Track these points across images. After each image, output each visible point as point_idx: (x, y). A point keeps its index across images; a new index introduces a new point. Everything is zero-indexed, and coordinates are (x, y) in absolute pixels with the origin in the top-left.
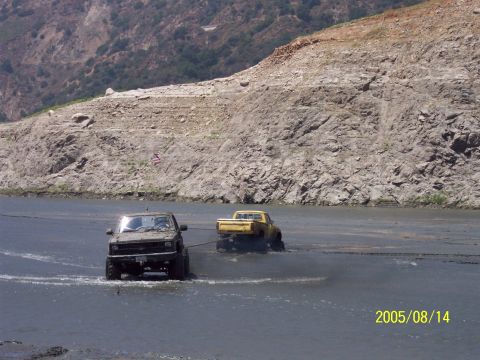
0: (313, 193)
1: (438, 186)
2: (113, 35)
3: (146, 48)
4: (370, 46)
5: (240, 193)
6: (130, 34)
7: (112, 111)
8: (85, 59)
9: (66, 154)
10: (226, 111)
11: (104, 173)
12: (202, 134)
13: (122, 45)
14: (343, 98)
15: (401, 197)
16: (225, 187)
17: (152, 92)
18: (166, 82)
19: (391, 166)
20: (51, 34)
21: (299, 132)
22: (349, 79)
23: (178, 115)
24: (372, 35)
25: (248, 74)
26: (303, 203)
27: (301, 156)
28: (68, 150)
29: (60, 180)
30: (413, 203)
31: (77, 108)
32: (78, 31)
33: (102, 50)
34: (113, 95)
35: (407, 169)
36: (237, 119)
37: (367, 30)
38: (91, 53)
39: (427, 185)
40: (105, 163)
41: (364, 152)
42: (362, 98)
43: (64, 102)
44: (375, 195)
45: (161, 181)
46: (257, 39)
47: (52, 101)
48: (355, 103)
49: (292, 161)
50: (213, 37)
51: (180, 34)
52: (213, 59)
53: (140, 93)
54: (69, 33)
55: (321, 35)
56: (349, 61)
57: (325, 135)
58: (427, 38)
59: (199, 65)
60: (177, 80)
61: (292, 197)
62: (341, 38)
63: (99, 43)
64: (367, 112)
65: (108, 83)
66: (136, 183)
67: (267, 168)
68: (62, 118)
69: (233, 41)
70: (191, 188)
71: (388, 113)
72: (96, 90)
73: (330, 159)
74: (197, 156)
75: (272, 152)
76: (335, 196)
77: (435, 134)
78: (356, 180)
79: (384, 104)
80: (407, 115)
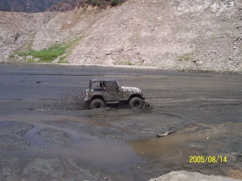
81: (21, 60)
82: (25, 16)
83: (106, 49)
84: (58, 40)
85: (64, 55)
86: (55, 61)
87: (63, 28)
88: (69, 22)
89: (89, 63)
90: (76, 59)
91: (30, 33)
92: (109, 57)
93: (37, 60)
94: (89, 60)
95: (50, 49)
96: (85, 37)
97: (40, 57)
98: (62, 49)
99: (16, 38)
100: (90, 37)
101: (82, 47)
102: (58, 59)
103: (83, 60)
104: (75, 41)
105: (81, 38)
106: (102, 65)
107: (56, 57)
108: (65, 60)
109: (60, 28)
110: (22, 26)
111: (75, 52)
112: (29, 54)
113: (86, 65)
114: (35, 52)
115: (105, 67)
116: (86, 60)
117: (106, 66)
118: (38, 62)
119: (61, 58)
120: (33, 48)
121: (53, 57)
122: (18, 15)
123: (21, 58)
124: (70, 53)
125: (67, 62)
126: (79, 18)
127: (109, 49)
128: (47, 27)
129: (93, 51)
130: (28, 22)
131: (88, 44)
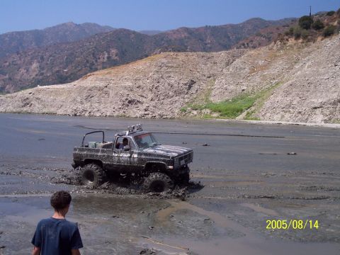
0: (92, 114)
1: (124, 112)
2: (40, 71)
3: (48, 75)
4: (108, 76)
5: (73, 113)
6: (44, 71)
7: (39, 91)
8: (32, 77)
9: (26, 102)
10: (70, 92)
11: (37, 108)
12: (63, 98)
13: (42, 74)
14: (100, 89)
15: (115, 115)
16: (69, 112)
17: (49, 87)
18: (54, 84)
19: (112, 107)
20: (23, 71)
21: (89, 98)
22: (102, 84)
23: (57, 93)
24: (107, 73)
25: (76, 82)
26: (90, 116)
27: (89, 104)
28: (27, 101)
29: (25, 109)
30: (118, 116)
31: (30, 90)
32: (30, 70)
33: (36, 75)
34: (39, 87)
35: (116, 108)
36: (72, 94)
37: (106, 72)
38: (34, 76)
39: (121, 112)
40: (37, 105)
41: (105, 103)
42: (105, 89)
43: (26, 89)
44: (108, 114)
45: (52, 110)
46: (78, 73)
47: (23, 88)
48: (103, 91)
49: (87, 105)
50: (67, 73)
51: (58, 71)
52: (66, 78)
53: (47, 86)
54: (28, 71)
55: (95, 73)
56: (102, 80)
57: (95, 99)
58: (122, 74)
59: (63, 80)
60: (57, 84)
61: (87, 114)
62: (100, 74)
63: (35, 73)
64: (106, 93)
65: (38, 84)
66: (45, 110)
67: (80, 107)
68: (25, 93)
69: (72, 74)
70: (60, 112)
71: (112, 93)
72: (35, 86)
73: (97, 105)
74: (62, 103)
75: (82, 103)
76: (98, 114)
77: (124, 99)
78: (103, 110)
79: (111, 91)
80: (116, 94)
81: (195, 115)
82: (203, 57)
83: (313, 100)
84: (245, 88)
85: (253, 108)
86: (240, 118)
87: (253, 70)
88: (261, 63)
89: (287, 120)
90: (268, 114)
91: (208, 79)
92: (318, 111)
93: (215, 115)
94: (287, 116)
95: (234, 101)
96: (282, 83)
97: (220, 112)
98: (250, 100)
99: (190, 87)
100: (290, 82)
101: (278, 98)
102: (244, 114)
103: (279, 116)
104: (269, 89)
105: (277, 84)
106: (307, 124)
107: (242, 111)
108: (253, 116)
109: (249, 71)
110: (199, 70)
111: (267, 104)
112: (205, 108)
113: (283, 123)
114: (213, 104)
115: (312, 127)
116: (283, 116)
117: (312, 124)
118: (218, 117)
119: (248, 113)
120: (211, 99)
121: (238, 111)
122: (193, 56)
123: (195, 112)
124: (261, 106)
125: (256, 119)
126: (276, 56)
127: (317, 101)
128: (231, 70)
129: (295, 102)
130: (206, 64)
131: (287, 93)
